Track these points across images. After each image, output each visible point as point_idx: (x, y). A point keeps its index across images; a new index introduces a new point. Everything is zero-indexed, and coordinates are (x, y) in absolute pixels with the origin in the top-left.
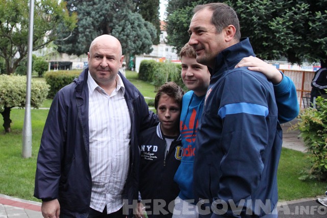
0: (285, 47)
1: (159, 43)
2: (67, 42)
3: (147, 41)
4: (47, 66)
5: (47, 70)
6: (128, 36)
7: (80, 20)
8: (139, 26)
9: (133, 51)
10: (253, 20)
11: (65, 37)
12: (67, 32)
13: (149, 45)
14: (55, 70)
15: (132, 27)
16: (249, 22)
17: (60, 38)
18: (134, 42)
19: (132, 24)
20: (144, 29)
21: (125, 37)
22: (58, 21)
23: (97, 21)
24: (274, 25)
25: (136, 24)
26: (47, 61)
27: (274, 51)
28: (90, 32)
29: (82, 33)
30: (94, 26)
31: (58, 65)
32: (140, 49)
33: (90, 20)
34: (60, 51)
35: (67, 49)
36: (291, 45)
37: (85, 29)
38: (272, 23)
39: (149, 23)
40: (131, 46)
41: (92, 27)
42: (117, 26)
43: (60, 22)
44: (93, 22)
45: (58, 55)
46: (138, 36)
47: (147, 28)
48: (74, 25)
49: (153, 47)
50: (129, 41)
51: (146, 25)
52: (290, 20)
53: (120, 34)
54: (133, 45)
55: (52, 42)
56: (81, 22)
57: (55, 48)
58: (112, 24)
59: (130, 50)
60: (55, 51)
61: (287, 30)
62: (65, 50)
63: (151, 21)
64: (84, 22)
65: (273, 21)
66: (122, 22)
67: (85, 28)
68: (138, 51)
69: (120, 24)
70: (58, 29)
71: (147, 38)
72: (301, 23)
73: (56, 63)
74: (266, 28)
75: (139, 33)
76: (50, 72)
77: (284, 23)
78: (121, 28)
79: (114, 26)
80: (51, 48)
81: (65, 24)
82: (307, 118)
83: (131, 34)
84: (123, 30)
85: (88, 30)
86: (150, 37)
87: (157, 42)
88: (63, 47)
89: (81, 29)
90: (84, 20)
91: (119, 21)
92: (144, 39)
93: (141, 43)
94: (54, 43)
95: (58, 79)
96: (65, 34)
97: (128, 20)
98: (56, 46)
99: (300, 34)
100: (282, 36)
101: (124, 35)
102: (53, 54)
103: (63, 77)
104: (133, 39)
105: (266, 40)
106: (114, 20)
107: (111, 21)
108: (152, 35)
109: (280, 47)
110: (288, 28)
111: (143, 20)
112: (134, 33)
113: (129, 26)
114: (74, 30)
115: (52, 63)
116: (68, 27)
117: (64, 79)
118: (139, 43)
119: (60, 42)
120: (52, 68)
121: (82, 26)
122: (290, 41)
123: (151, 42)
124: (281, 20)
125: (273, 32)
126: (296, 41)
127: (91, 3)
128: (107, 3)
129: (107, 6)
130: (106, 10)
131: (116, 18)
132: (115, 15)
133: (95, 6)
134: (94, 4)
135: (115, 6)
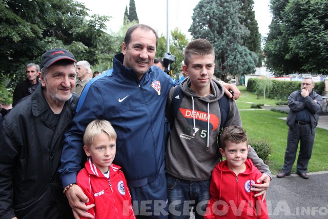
1: (261, 66)
3: (251, 65)
6: (238, 62)
8: (246, 55)
9: (242, 72)
10: (320, 45)
13: (253, 68)
15: (241, 56)
16: (317, 47)
18: (243, 66)
19: (241, 54)
20: (249, 57)
21: (236, 63)
23: (217, 53)
25: (243, 54)
32: (247, 70)
39: (253, 53)
40: (241, 68)
42: (231, 56)
46: (245, 62)
47: (251, 56)
49: (257, 69)
50: (239, 65)
51: (250, 54)
53: (233, 61)
54: (242, 68)
58: (227, 55)
59: (240, 72)
63: (254, 51)
66: (234, 53)
68: (246, 72)
69: (233, 54)
71: (251, 63)
75: (246, 59)
78: (233, 57)
79: (229, 55)
83: (241, 60)
84: (235, 58)
86: (253, 62)
87: (259, 65)
91: (232, 52)
92: (249, 64)
93: (247, 66)
97: (238, 51)
101: (235, 62)
104: (242, 64)
106: (229, 52)
107: (227, 53)
108: (255, 60)
111: (248, 51)
112: (242, 60)
113: (239, 56)
118: (246, 67)
123: (255, 66)
127: (213, 41)
128: (223, 41)
129: (224, 43)
130: (223, 45)
131: (230, 50)
132: (229, 48)
133: (215, 43)
134: (215, 42)
135: (229, 43)
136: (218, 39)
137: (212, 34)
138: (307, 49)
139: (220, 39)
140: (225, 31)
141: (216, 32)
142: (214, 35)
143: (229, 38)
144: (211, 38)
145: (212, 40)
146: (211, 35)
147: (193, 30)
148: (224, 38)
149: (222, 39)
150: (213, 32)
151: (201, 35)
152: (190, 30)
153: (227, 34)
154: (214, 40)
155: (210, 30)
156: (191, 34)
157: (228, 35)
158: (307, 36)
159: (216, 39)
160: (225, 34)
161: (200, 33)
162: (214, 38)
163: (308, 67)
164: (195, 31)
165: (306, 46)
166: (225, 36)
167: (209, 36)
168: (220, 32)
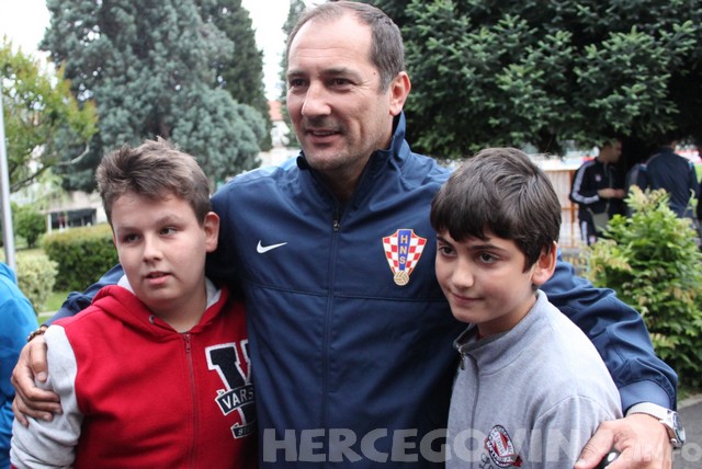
0: (535, 124)
1: (272, 147)
2: (81, 167)
3: (248, 146)
4: (44, 223)
5: (44, 231)
6: (206, 138)
7: (103, 116)
8: (227, 115)
9: (222, 170)
10: (463, 75)
11: (74, 157)
12: (76, 146)
13: (254, 154)
14: (61, 230)
15: (214, 120)
16: (455, 80)
17: (64, 159)
18: (222, 151)
19: (213, 112)
20: (239, 121)
21: (201, 143)
22: (57, 122)
23: (139, 116)
24: (506, 80)
25: (221, 112)
26: (43, 212)
27: (514, 134)
28: (126, 140)
29: (109, 143)
30: (134, 127)
31: (66, 218)
32: (236, 164)
33: (122, 114)
34: (69, 188)
35: (83, 182)
36: (545, 118)
37: (115, 134)
38: (503, 78)
39: (247, 108)
40: (216, 158)
41: (130, 130)
42: (182, 121)
43: (61, 126)
44: (130, 119)
45: (65, 197)
46: (229, 138)
47: (244, 119)
48: (90, 129)
49: (261, 156)
50: (210, 150)
51: (241, 113)
52: (537, 69)
53: (189, 136)
54: (221, 157)
55: (49, 170)
56: (105, 121)
57: (56, 183)
58: (170, 119)
59: (214, 169)
60: (59, 189)
61: (534, 88)
62: (77, 183)
63: (249, 102)
64: (111, 120)
65: (504, 74)
66: (192, 112)
67: (115, 132)
68: (233, 168)
69: (188, 115)
70: (57, 140)
71: (246, 139)
72: (558, 71)
73: (62, 214)
74: (491, 89)
75: (230, 130)
76: (50, 234)
77: (526, 76)
78: (189, 126)
79: (176, 120)
80: (48, 185)
81: (72, 130)
82: (600, 262)
83: (214, 133)
84: (195, 128)
85: (121, 136)
86: (252, 135)
87: (267, 145)
88: (73, 179)
89: (106, 137)
90: (111, 116)
91: (185, 110)
92: (241, 143)
93: (236, 151)
94: (54, 172)
95: (71, 248)
96: (73, 151)
97: (204, 106)
98: (58, 179)
99: (559, 94)
100: (527, 101)
101: (198, 139)
102: (54, 196)
103: (80, 241)
104: (219, 144)
105: (495, 113)
106: (175, 110)
107: (168, 112)
108: (256, 131)
109: (525, 124)
110: (535, 83)
111: (234, 103)
112: (219, 132)
113: (208, 119)
114: (93, 140)
115: (54, 215)
116: (79, 134)
117: (84, 247)
118: (232, 151)
119: (64, 169)
120: (55, 225)
121: (109, 129)
122: (543, 109)
123: (257, 147)
124: (519, 70)
125: (507, 96)
126: (554, 109)
127: (122, 78)
128: (155, 74)
129: (156, 82)
130: (154, 89)
131: (178, 104)
132: (174, 98)
133: (131, 85)
134: (129, 79)
135: (173, 81)
136: (139, 70)
137: (117, 54)
138: (428, 88)
139: (145, 69)
140: (158, 46)
141: (129, 49)
142: (125, 58)
143: (171, 64)
144: (115, 68)
145: (118, 75)
146: (114, 60)
147: (56, 45)
148: (157, 68)
149: (151, 68)
150: (122, 49)
151: (81, 61)
152: (44, 46)
153: (165, 52)
154: (125, 73)
155: (110, 43)
156: (52, 58)
157: (168, 57)
158: (424, 50)
159: (131, 71)
160: (158, 53)
161: (78, 55)
162: (127, 66)
163: (434, 141)
164: (63, 46)
165: (425, 76)
166: (158, 59)
167: (109, 62)
168: (142, 49)
